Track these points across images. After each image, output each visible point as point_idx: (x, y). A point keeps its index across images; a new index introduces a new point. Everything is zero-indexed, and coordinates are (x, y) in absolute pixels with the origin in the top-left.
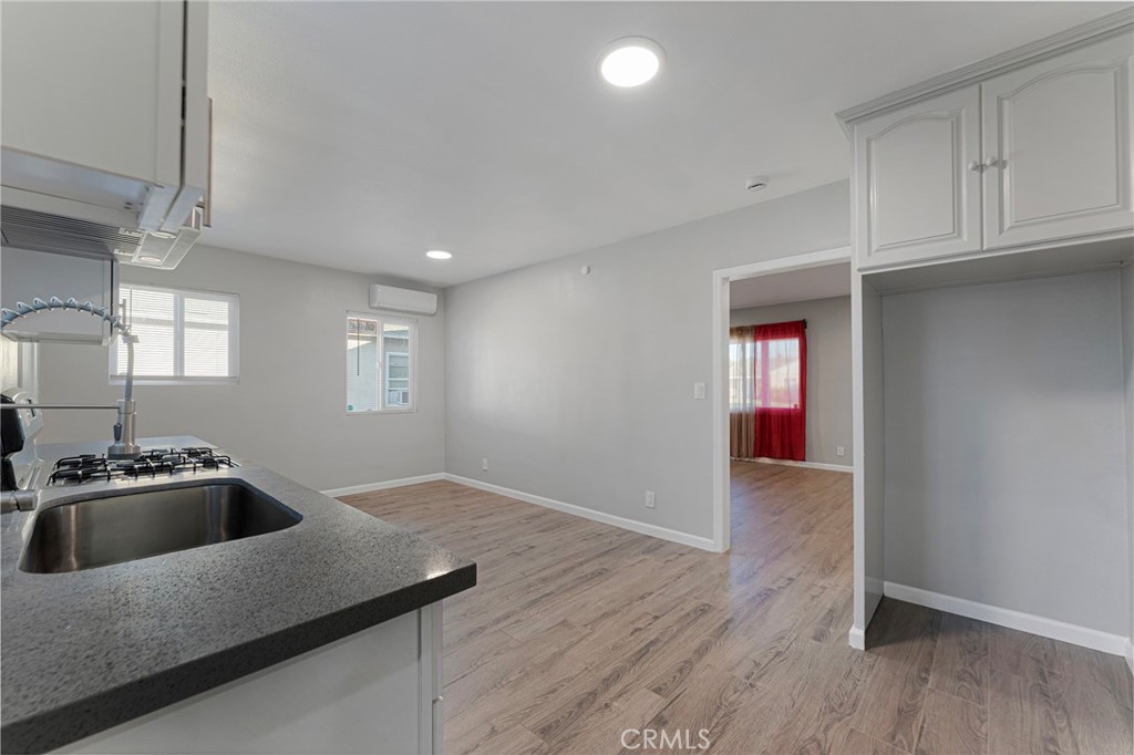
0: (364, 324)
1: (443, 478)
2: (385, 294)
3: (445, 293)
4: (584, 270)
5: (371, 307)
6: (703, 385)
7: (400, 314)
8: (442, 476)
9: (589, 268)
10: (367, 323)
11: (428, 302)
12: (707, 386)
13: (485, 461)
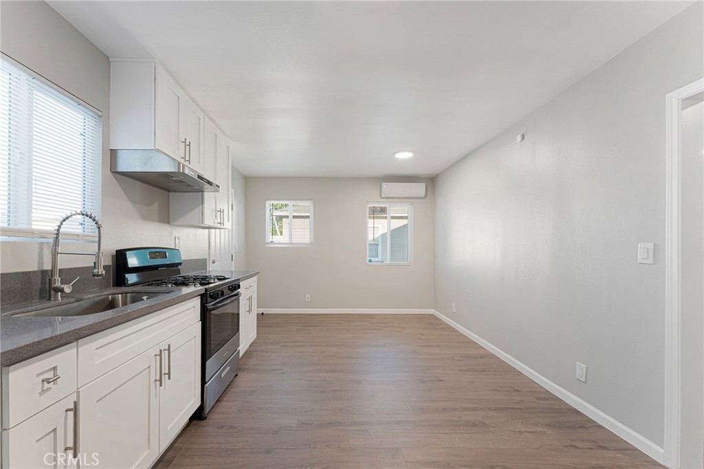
0: (379, 209)
1: (432, 313)
2: (389, 188)
3: (432, 182)
4: (519, 138)
5: (381, 198)
6: (651, 246)
7: (396, 200)
8: (431, 311)
9: (523, 135)
10: (381, 208)
11: (419, 189)
12: (655, 246)
13: (454, 304)
